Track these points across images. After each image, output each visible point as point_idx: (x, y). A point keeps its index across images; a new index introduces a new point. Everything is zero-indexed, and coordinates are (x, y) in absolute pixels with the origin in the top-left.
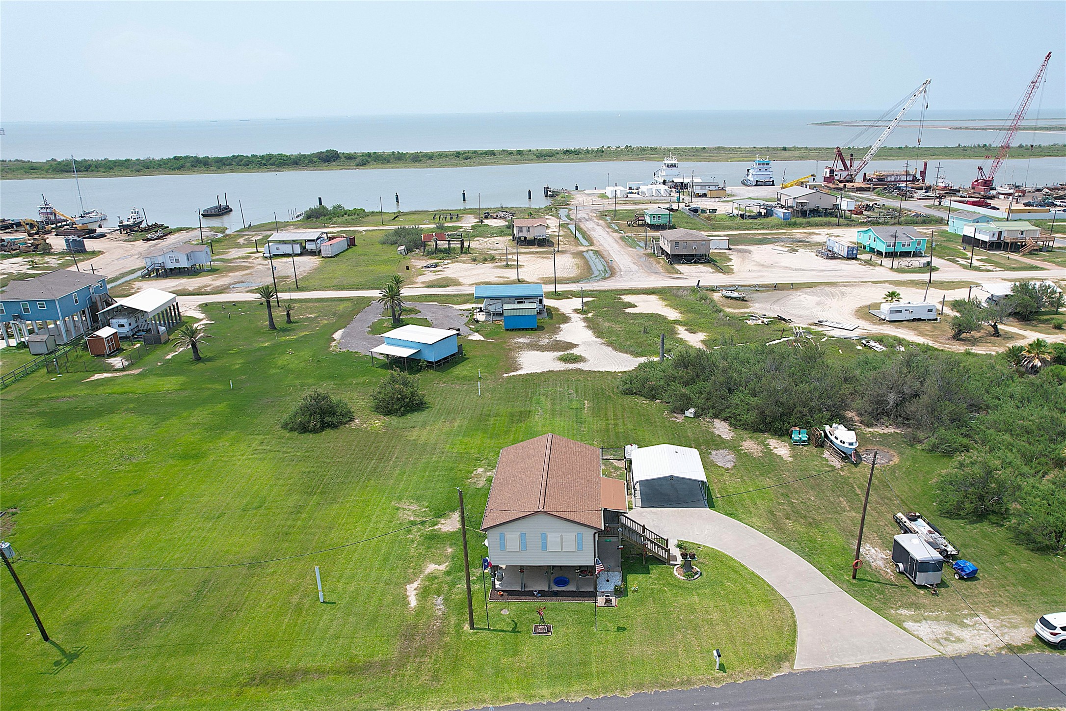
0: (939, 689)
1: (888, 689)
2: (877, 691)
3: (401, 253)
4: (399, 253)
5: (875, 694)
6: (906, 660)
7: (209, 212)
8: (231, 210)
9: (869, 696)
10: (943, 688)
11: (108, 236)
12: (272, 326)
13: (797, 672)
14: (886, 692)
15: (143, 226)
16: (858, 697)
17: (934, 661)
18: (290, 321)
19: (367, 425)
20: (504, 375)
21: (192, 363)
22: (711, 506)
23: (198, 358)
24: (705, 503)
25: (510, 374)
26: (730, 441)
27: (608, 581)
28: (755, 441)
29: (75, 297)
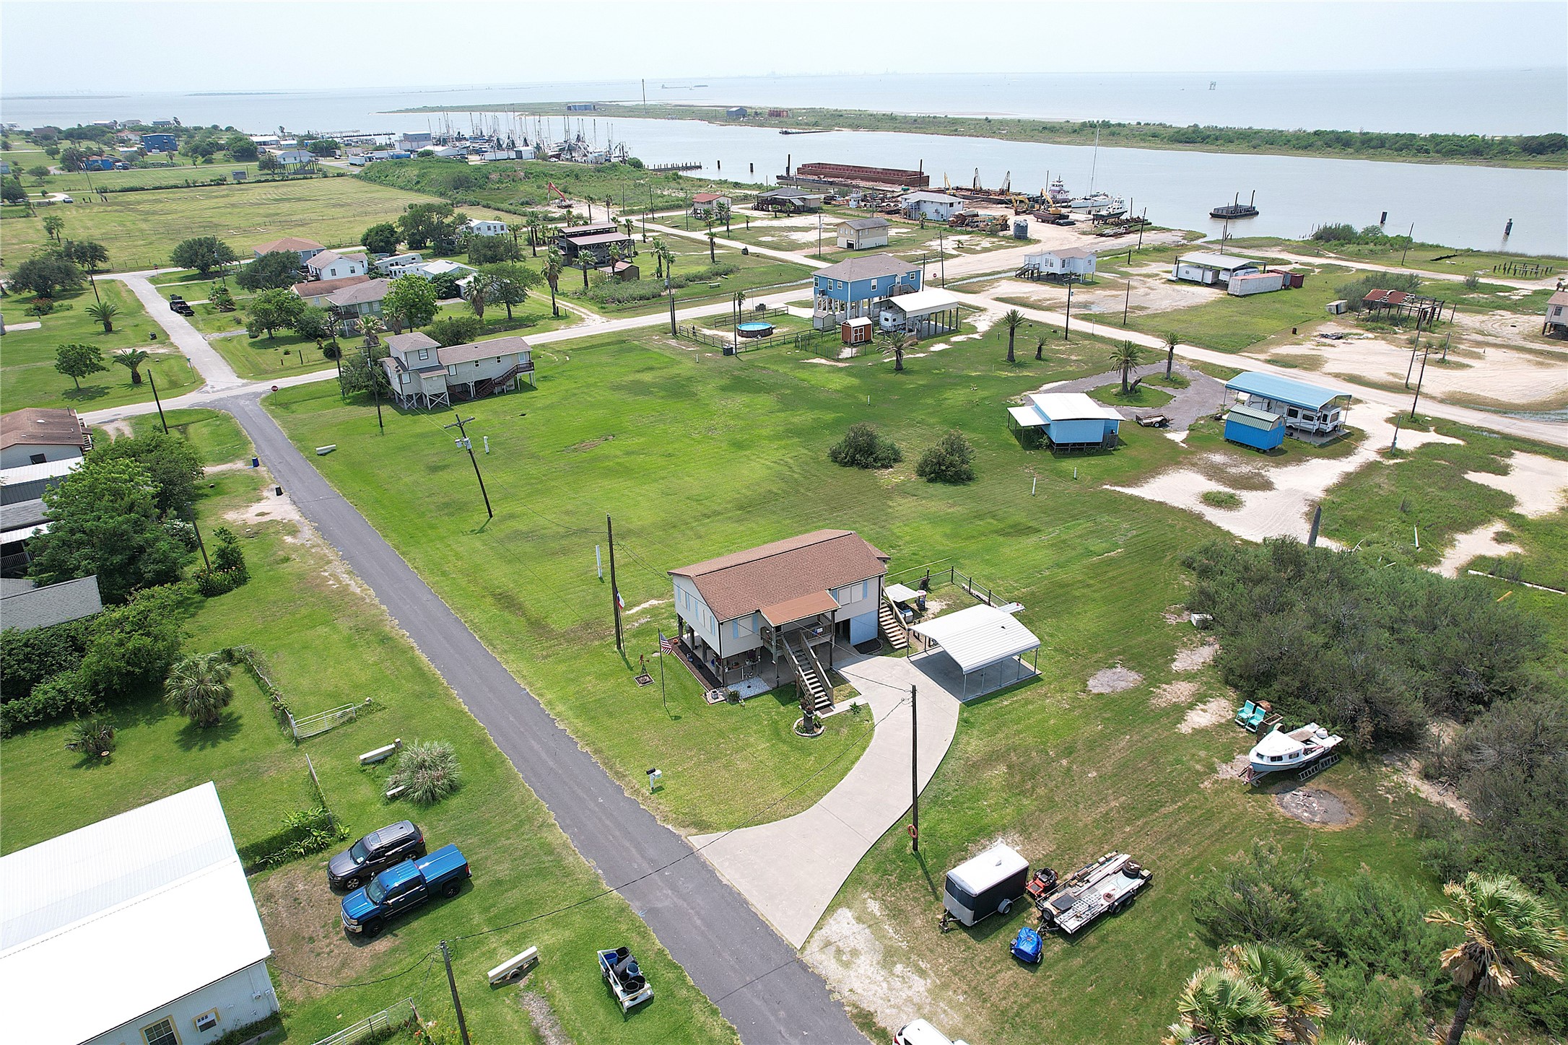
0: (725, 954)
1: (697, 913)
2: (688, 904)
3: (1330, 310)
4: (1327, 309)
5: (682, 905)
6: (764, 919)
7: (1220, 213)
8: (1258, 213)
9: (674, 899)
11: (1078, 224)
12: (1011, 358)
13: (685, 840)
14: (691, 911)
15: (1123, 217)
16: (667, 892)
17: (776, 943)
18: (1039, 357)
19: (889, 477)
20: (1105, 487)
21: (890, 371)
22: (968, 704)
23: (899, 368)
24: (971, 697)
25: (1113, 488)
26: (1170, 672)
27: (749, 687)
28: (1198, 690)
29: (874, 283)
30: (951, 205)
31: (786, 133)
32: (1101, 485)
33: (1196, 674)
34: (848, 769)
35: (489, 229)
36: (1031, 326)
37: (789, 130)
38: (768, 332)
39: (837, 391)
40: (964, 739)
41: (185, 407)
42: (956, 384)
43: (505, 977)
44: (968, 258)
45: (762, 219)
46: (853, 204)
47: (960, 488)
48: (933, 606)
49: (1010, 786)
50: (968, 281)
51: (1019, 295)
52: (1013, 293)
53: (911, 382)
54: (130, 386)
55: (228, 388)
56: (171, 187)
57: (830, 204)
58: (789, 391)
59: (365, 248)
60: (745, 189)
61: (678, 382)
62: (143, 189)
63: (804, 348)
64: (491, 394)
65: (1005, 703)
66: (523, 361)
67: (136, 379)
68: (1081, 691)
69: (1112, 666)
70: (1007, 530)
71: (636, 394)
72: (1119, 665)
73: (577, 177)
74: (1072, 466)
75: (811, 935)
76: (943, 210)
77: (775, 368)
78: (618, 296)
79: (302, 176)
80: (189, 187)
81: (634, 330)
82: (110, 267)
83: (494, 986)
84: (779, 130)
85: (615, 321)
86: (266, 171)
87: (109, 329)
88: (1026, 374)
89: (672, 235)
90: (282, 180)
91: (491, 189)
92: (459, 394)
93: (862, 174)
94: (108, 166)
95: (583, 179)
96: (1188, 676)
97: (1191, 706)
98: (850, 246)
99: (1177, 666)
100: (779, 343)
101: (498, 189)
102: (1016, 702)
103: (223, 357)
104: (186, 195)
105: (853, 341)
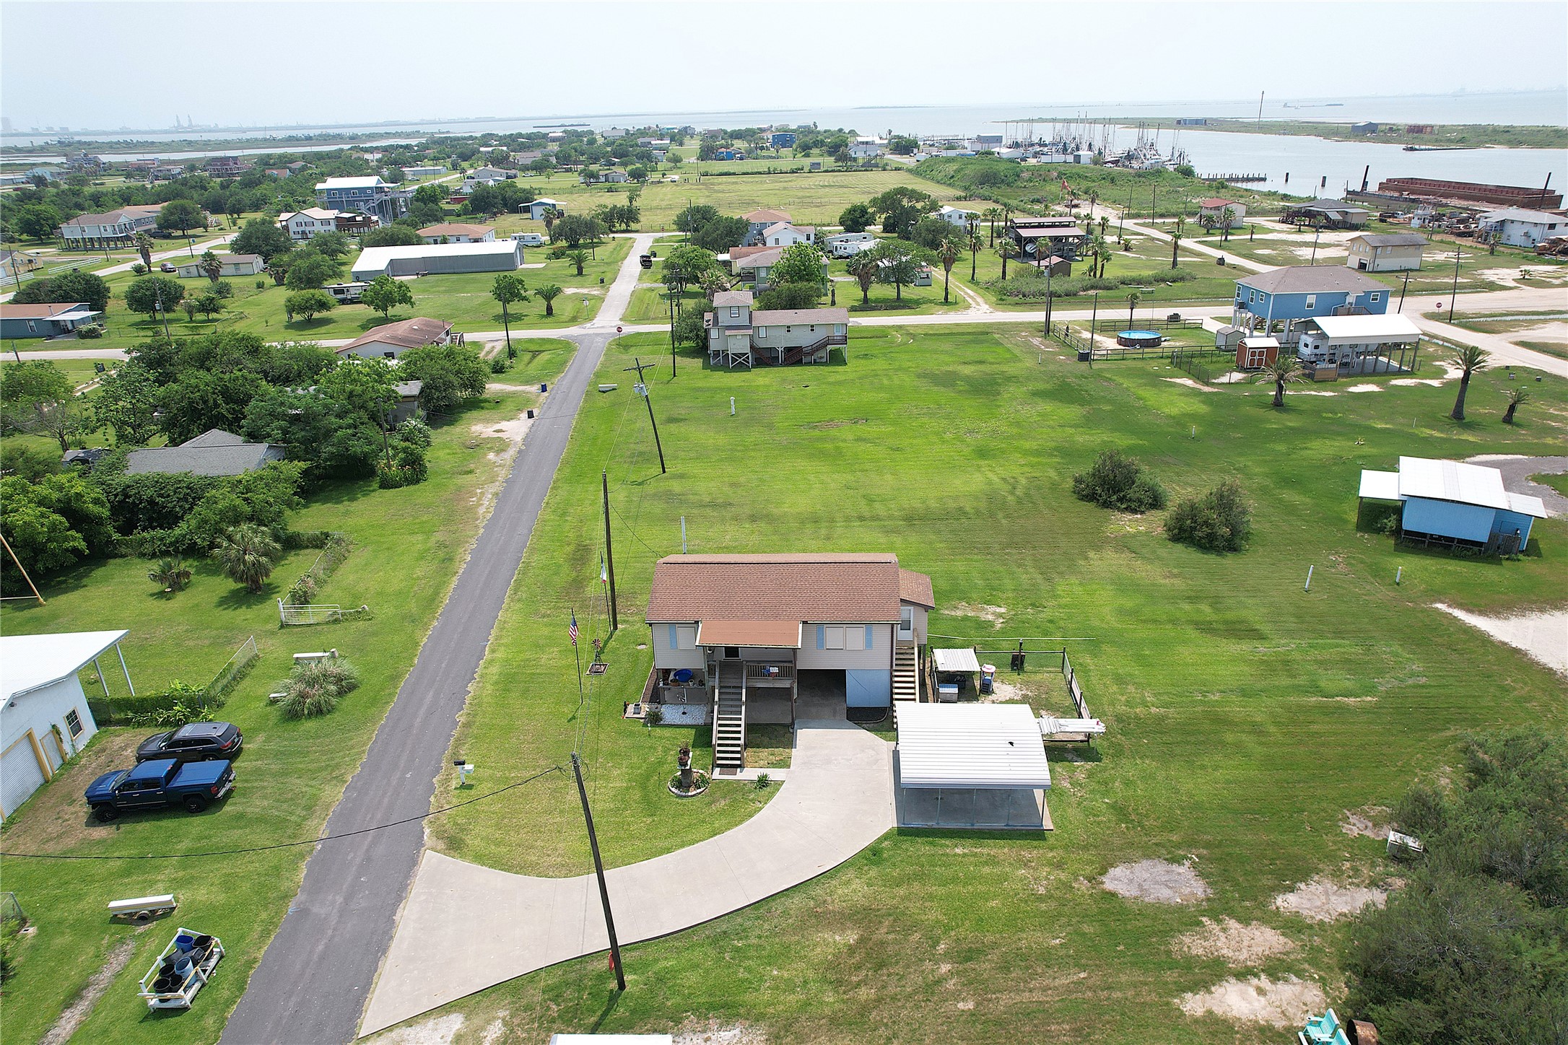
0: (294, 999)
1: (333, 936)
2: (338, 922)
5: (333, 920)
6: (375, 981)
9: (335, 911)
10: (291, 1004)
13: (422, 852)
14: (330, 932)
16: (340, 899)
17: (350, 1019)
18: (1508, 419)
19: (1127, 524)
20: (1439, 606)
21: (1264, 406)
22: (903, 832)
23: (1278, 404)
24: (917, 824)
25: (1450, 611)
26: (1262, 906)
27: (684, 713)
28: (1287, 953)
29: (1311, 299)
30: (1552, 226)
31: (1412, 149)
32: (1435, 601)
33: (1311, 927)
34: (669, 850)
35: (960, 217)
36: (1539, 380)
37: (1417, 147)
38: (1155, 343)
39: (1169, 417)
40: (851, 874)
41: (555, 337)
42: (1339, 434)
43: (131, 915)
44: (1529, 291)
45: (1279, 232)
46: (1416, 223)
47: (1211, 559)
48: (1003, 690)
49: (832, 966)
50: (1499, 318)
51: (1561, 342)
52: (1551, 338)
53: (1276, 420)
54: (543, 316)
55: (603, 327)
56: (756, 173)
57: (1385, 221)
58: (1108, 408)
59: (842, 228)
60: (1293, 202)
61: (995, 379)
62: (734, 174)
63: (1179, 365)
64: (799, 362)
65: (958, 851)
66: (838, 333)
67: (550, 311)
68: (1086, 878)
69: (1176, 860)
70: (1215, 625)
71: (936, 385)
72: (1187, 863)
73: (1113, 180)
74: (1405, 565)
75: (390, 1028)
76: (1536, 233)
77: (1121, 381)
78: (1025, 290)
79: (863, 169)
80: (770, 173)
81: (1005, 324)
82: (639, 228)
83: (115, 919)
84: (1404, 146)
85: (1001, 313)
86: (840, 164)
87: (580, 272)
88: (1464, 437)
89: (1158, 239)
90: (846, 171)
91: (1017, 187)
92: (764, 358)
93: (1461, 192)
94: (730, 157)
95: (1118, 183)
96: (1292, 925)
97: (1243, 974)
98: (1362, 266)
99: (1287, 902)
100: (1155, 355)
101: (1025, 187)
102: (975, 855)
103: (630, 302)
104: (757, 180)
105: (1247, 364)
